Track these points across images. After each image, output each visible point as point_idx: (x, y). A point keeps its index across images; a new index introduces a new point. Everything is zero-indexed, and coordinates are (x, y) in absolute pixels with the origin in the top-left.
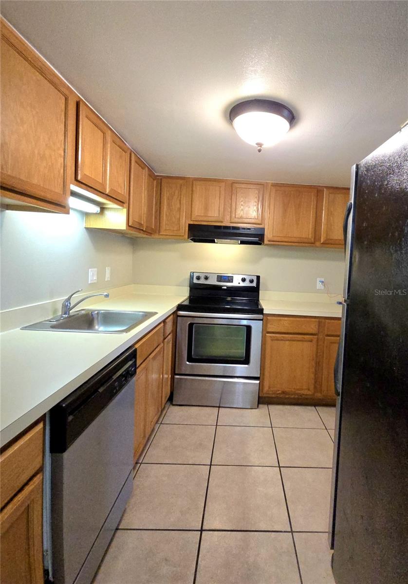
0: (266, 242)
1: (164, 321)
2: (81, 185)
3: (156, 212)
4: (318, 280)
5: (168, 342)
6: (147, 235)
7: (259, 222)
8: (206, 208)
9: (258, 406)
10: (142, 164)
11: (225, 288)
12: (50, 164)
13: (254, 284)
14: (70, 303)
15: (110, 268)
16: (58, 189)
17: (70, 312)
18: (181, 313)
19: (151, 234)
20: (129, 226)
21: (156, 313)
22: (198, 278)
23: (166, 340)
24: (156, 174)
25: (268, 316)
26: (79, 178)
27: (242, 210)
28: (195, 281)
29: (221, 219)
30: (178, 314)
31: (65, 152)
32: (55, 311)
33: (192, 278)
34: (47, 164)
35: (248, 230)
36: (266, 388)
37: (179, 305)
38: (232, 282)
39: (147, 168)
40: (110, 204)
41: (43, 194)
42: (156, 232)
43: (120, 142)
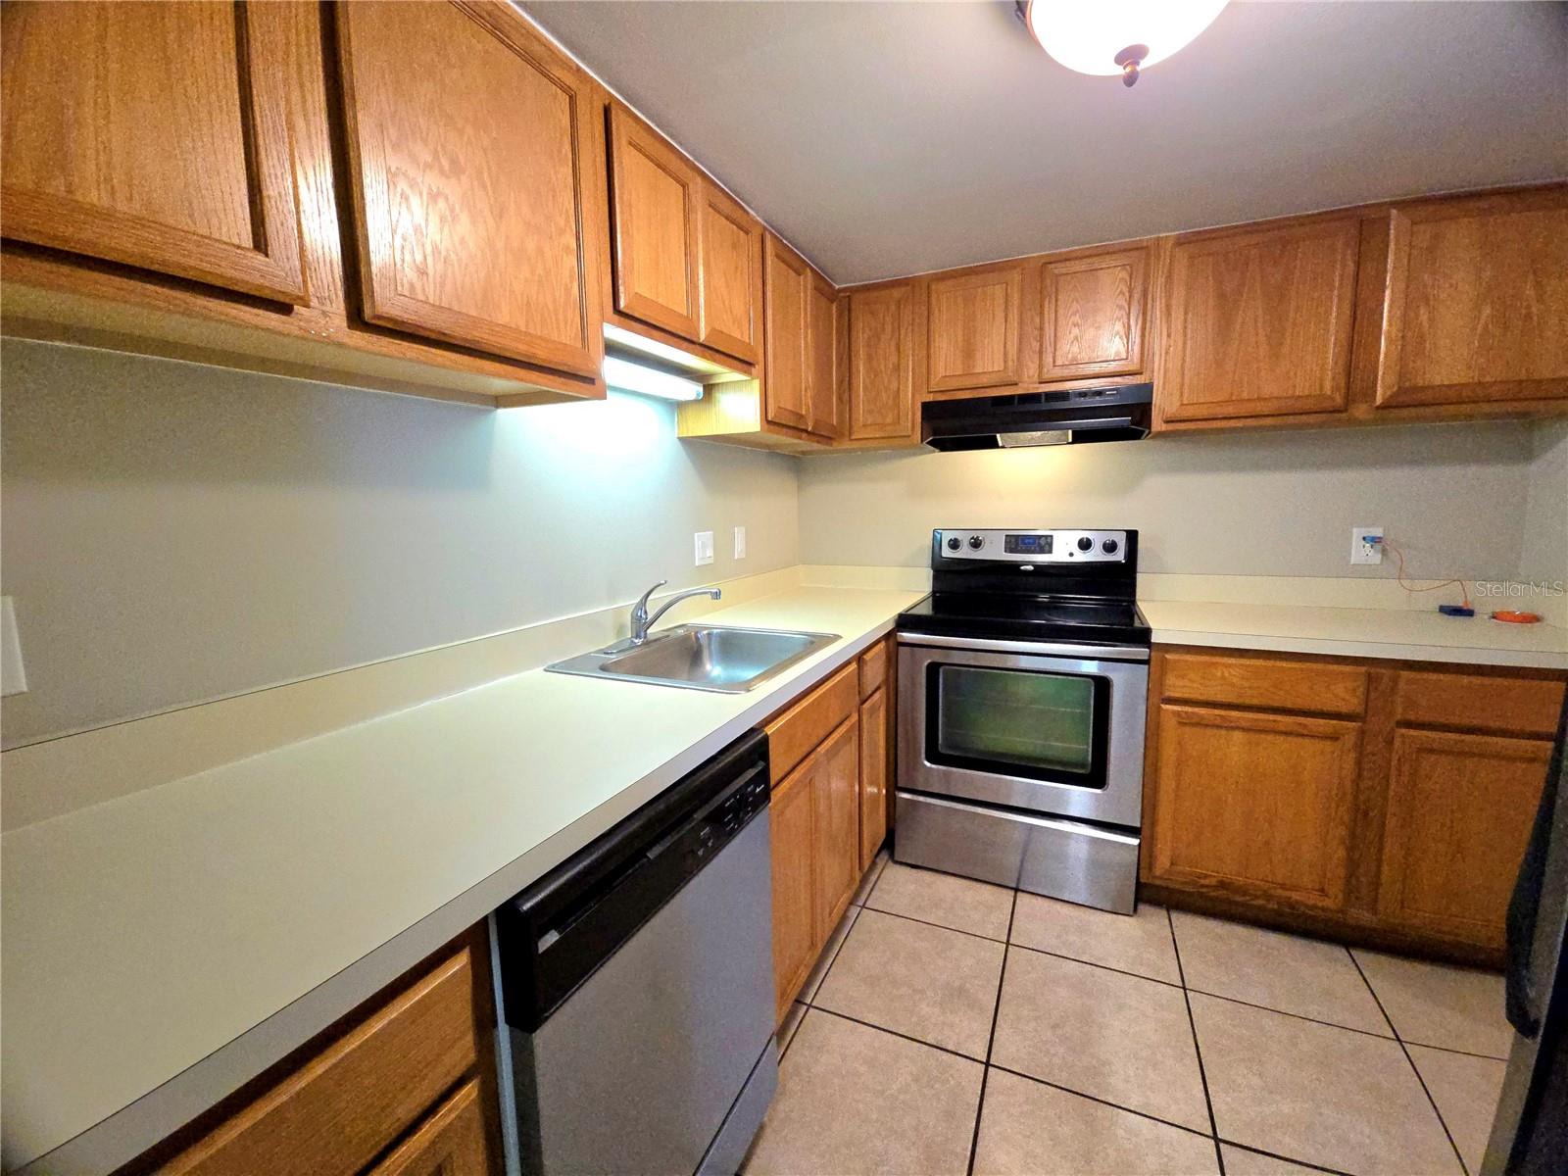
0: (1157, 425)
1: (859, 658)
2: (633, 323)
3: (840, 382)
4: (1357, 533)
5: (874, 710)
6: (818, 442)
7: (1134, 367)
8: (969, 353)
9: (1135, 910)
10: (794, 259)
11: (1030, 568)
12: (540, 271)
13: (1119, 556)
14: (646, 612)
15: (743, 529)
16: (568, 335)
17: (649, 631)
18: (907, 636)
19: (829, 439)
20: (768, 422)
21: (837, 637)
22: (954, 544)
23: (866, 705)
24: (837, 287)
25: (1167, 652)
26: (622, 304)
27: (1076, 338)
28: (947, 552)
29: (1011, 376)
30: (899, 640)
31: (578, 239)
32: (620, 630)
33: (936, 546)
34: (533, 272)
35: (1098, 398)
36: (1163, 863)
37: (901, 616)
38: (1050, 552)
39: (808, 270)
40: (726, 374)
41: (522, 348)
42: (843, 435)
43: (729, 206)
